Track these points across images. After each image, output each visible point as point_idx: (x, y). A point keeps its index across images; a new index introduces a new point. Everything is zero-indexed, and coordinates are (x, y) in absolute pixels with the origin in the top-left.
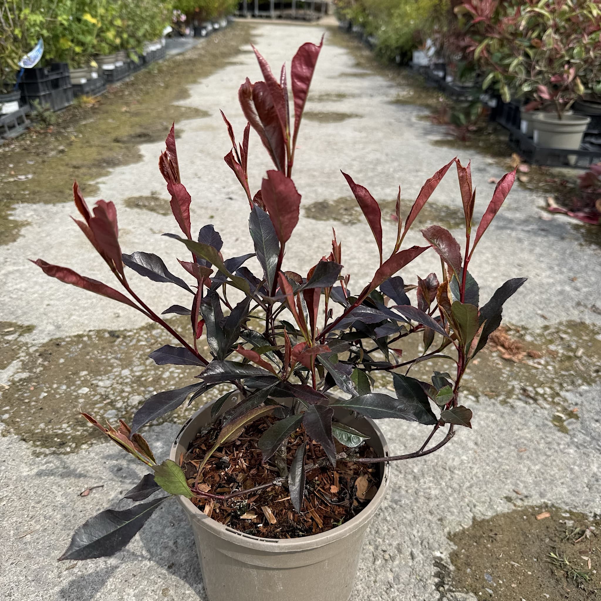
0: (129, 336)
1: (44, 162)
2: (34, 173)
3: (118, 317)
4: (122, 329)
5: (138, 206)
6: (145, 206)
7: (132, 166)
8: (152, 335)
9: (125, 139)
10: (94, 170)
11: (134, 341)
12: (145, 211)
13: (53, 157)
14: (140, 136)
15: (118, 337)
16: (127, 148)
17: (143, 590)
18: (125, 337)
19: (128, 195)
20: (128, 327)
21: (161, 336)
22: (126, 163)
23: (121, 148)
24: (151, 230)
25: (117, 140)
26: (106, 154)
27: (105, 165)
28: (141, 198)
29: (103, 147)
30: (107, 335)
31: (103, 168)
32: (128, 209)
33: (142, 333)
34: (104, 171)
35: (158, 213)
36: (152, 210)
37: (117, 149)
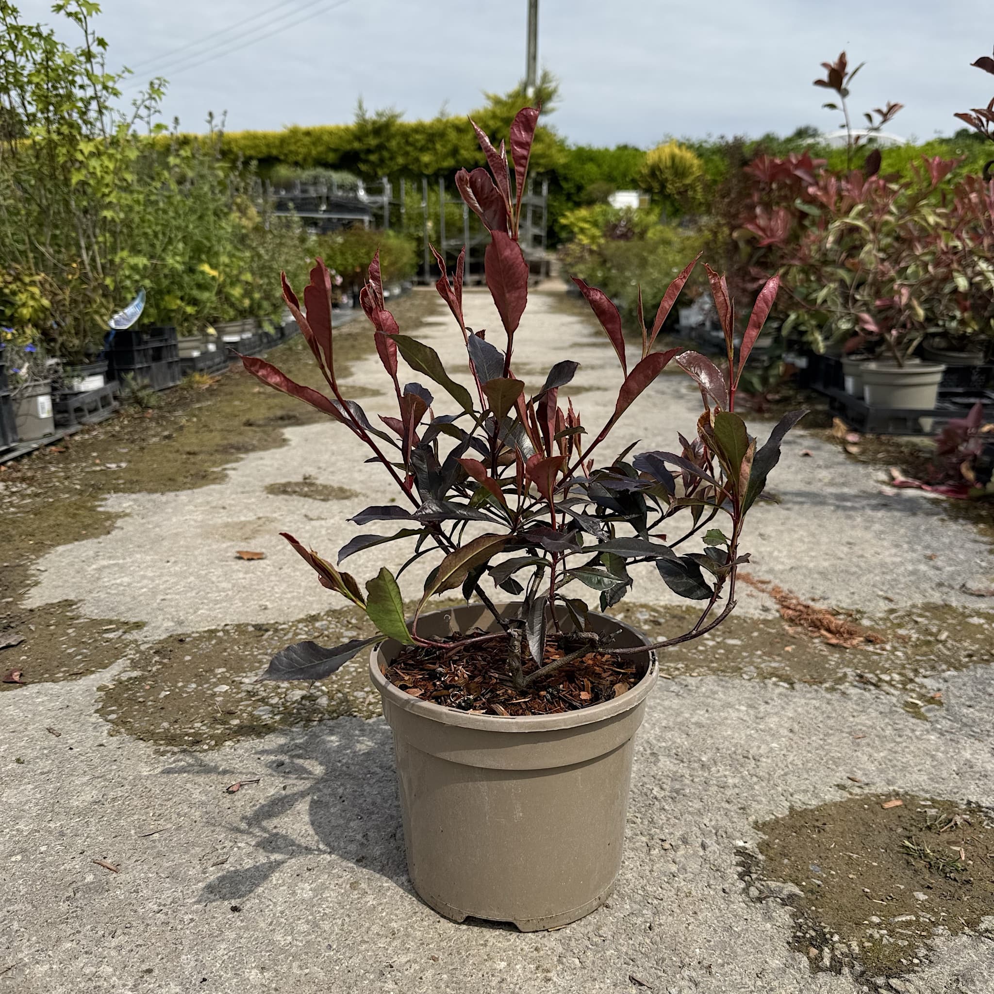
0: (283, 629)
1: (142, 449)
2: (130, 462)
3: (266, 609)
4: (272, 622)
5: (285, 492)
6: (295, 492)
7: (273, 451)
8: (314, 628)
9: (261, 422)
10: (218, 456)
11: (290, 635)
12: (295, 497)
13: (155, 444)
14: (282, 418)
15: (267, 630)
16: (264, 432)
17: (323, 884)
18: (276, 630)
19: (269, 481)
20: (281, 620)
21: (327, 628)
22: (265, 448)
23: (255, 432)
24: (306, 516)
25: (249, 424)
26: (234, 439)
27: (233, 451)
28: (289, 484)
29: (229, 431)
30: (251, 629)
31: (232, 454)
32: (271, 496)
33: (300, 626)
34: (233, 457)
35: (315, 499)
36: (306, 495)
37: (250, 433)
